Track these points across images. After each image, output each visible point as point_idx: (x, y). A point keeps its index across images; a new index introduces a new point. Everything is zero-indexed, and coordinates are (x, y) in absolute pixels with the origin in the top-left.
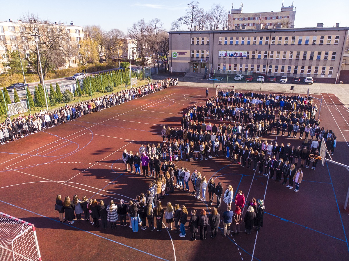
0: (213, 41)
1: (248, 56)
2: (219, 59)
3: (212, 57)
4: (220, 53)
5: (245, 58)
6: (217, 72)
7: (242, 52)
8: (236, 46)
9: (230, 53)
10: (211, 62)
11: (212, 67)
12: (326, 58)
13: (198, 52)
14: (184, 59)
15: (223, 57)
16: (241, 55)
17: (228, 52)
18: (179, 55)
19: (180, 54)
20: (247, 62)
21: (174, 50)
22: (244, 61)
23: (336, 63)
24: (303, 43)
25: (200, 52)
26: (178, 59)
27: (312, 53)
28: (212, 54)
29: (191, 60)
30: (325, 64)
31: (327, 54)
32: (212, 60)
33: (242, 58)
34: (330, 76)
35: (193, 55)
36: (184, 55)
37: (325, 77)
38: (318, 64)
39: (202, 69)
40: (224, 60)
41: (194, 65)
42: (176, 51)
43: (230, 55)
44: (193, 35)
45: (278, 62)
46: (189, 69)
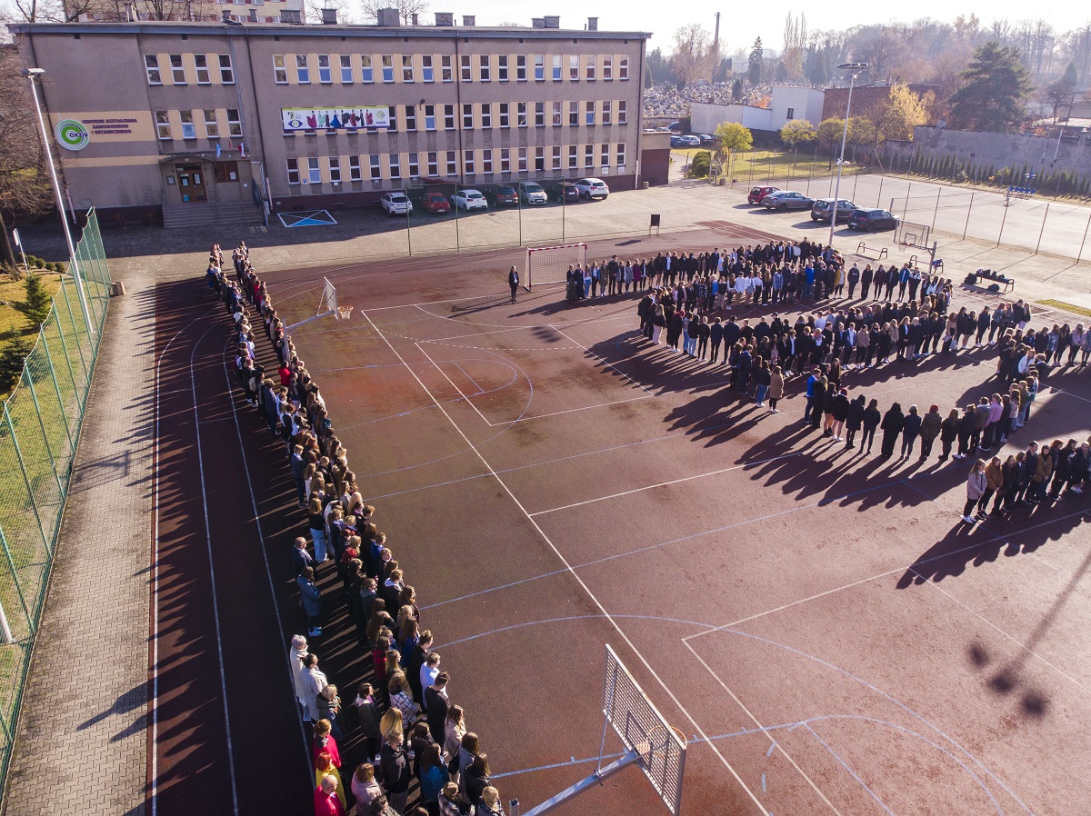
0: (252, 72)
1: (393, 124)
2: (289, 141)
3: (257, 136)
4: (287, 119)
5: (385, 130)
6: (289, 193)
7: (371, 110)
8: (347, 89)
9: (327, 116)
10: (259, 154)
11: (266, 176)
12: (606, 117)
13: (186, 116)
14: (128, 149)
15: (303, 133)
16: (370, 121)
17: (320, 113)
18: (97, 132)
19: (99, 127)
20: (393, 146)
21: (62, 109)
22: (384, 142)
23: (630, 133)
24: (549, 76)
25: (198, 115)
26: (92, 150)
27: (574, 106)
28: (256, 125)
29: (161, 154)
30: (607, 137)
31: (606, 107)
32: (259, 147)
33: (373, 130)
34: (622, 171)
35: (165, 131)
36: (122, 132)
37: (612, 175)
38: (591, 140)
39: (220, 185)
40: (310, 142)
41: (179, 173)
42: (76, 118)
43: (328, 124)
44: (150, 46)
45: (490, 138)
46: (163, 191)
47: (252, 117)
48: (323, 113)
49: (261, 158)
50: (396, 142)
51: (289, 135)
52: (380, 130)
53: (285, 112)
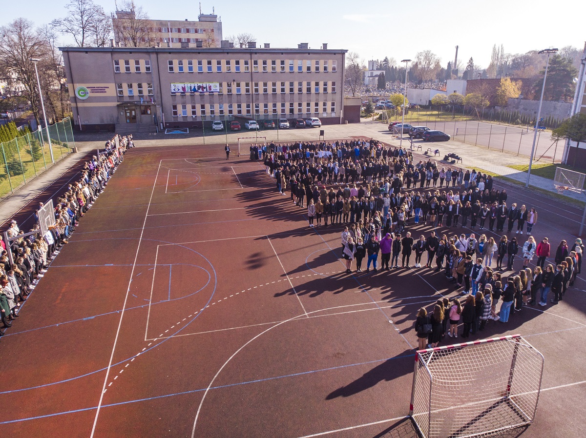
0: (158, 67)
1: (221, 91)
2: (173, 97)
3: (159, 95)
4: (173, 88)
5: (217, 93)
6: (173, 121)
7: (211, 84)
8: (200, 75)
9: (191, 87)
10: (160, 103)
11: (163, 112)
12: (325, 90)
13: (130, 86)
14: (105, 99)
15: (180, 94)
16: (210, 89)
18: (92, 92)
19: (94, 90)
20: (221, 101)
21: (79, 83)
22: (216, 98)
23: (337, 97)
24: (296, 70)
25: (135, 85)
26: (90, 100)
27: (309, 84)
28: (159, 91)
29: (118, 102)
30: (325, 99)
31: (325, 84)
32: (160, 100)
33: (212, 94)
34: (333, 115)
35: (121, 92)
36: (102, 92)
37: (328, 117)
38: (317, 100)
39: (143, 116)
40: (183, 98)
41: (126, 110)
42: (84, 86)
43: (191, 90)
44: (116, 56)
45: (267, 98)
46: (118, 118)
47: (157, 86)
48: (189, 85)
49: (161, 105)
50: (222, 99)
51: (174, 95)
52: (215, 93)
53: (172, 85)
